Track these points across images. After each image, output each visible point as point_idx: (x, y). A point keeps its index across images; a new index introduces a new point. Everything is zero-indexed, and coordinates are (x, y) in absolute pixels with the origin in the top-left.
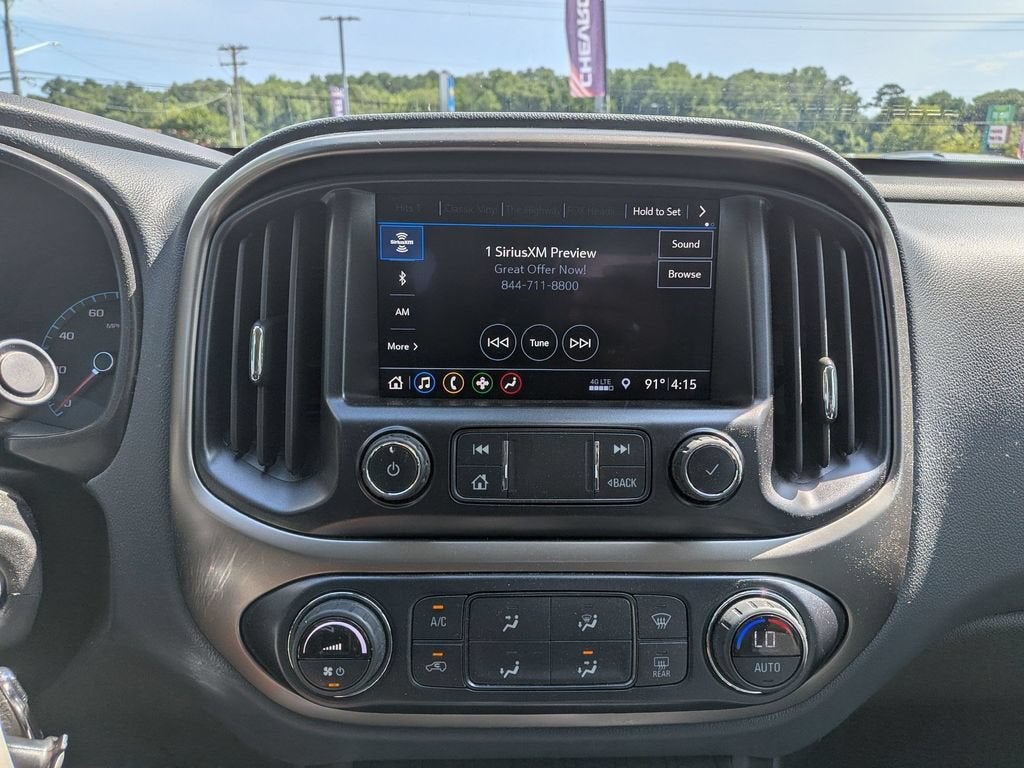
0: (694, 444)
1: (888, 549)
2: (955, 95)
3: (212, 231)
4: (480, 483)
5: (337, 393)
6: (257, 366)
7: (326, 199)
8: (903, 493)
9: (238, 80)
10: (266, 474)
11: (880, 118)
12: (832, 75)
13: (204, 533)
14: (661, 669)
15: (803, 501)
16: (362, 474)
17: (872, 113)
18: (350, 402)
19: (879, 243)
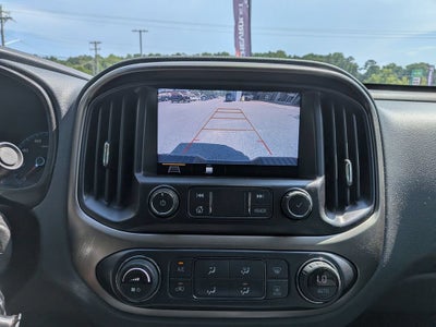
0: (291, 194)
1: (375, 242)
2: (398, 65)
3: (89, 103)
4: (200, 210)
5: (139, 171)
6: (106, 161)
7: (136, 91)
8: (381, 218)
9: (97, 56)
10: (108, 206)
11: (367, 74)
12: (346, 56)
13: (81, 232)
14: (277, 292)
15: (338, 220)
16: (149, 204)
17: (363, 72)
18: (145, 175)
19: (369, 111)
